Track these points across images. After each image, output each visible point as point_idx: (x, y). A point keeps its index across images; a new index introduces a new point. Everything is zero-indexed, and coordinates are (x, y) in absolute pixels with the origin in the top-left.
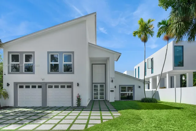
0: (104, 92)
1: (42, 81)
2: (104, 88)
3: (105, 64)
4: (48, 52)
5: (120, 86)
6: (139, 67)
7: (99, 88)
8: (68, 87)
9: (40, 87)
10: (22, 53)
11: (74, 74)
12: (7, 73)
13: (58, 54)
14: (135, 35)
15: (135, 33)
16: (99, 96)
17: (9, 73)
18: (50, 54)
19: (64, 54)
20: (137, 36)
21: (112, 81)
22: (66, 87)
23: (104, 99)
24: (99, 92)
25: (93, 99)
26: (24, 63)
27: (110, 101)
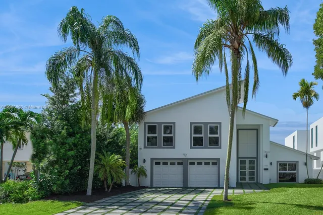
0: (255, 171)
1: (184, 157)
2: (255, 165)
3: (257, 130)
4: (191, 123)
5: (278, 162)
6: (316, 127)
7: (247, 165)
8: (214, 164)
9: (179, 164)
10: (160, 124)
11: (221, 148)
12: (142, 147)
13: (203, 125)
14: (295, 98)
15: (295, 96)
16: (247, 177)
17: (145, 147)
18: (193, 125)
19: (209, 125)
20: (298, 98)
21: (266, 156)
22: (211, 164)
23: (255, 182)
24: (247, 171)
25: (240, 181)
26: (163, 135)
27: (263, 183)
